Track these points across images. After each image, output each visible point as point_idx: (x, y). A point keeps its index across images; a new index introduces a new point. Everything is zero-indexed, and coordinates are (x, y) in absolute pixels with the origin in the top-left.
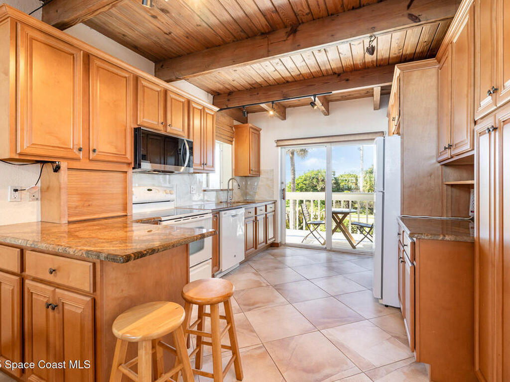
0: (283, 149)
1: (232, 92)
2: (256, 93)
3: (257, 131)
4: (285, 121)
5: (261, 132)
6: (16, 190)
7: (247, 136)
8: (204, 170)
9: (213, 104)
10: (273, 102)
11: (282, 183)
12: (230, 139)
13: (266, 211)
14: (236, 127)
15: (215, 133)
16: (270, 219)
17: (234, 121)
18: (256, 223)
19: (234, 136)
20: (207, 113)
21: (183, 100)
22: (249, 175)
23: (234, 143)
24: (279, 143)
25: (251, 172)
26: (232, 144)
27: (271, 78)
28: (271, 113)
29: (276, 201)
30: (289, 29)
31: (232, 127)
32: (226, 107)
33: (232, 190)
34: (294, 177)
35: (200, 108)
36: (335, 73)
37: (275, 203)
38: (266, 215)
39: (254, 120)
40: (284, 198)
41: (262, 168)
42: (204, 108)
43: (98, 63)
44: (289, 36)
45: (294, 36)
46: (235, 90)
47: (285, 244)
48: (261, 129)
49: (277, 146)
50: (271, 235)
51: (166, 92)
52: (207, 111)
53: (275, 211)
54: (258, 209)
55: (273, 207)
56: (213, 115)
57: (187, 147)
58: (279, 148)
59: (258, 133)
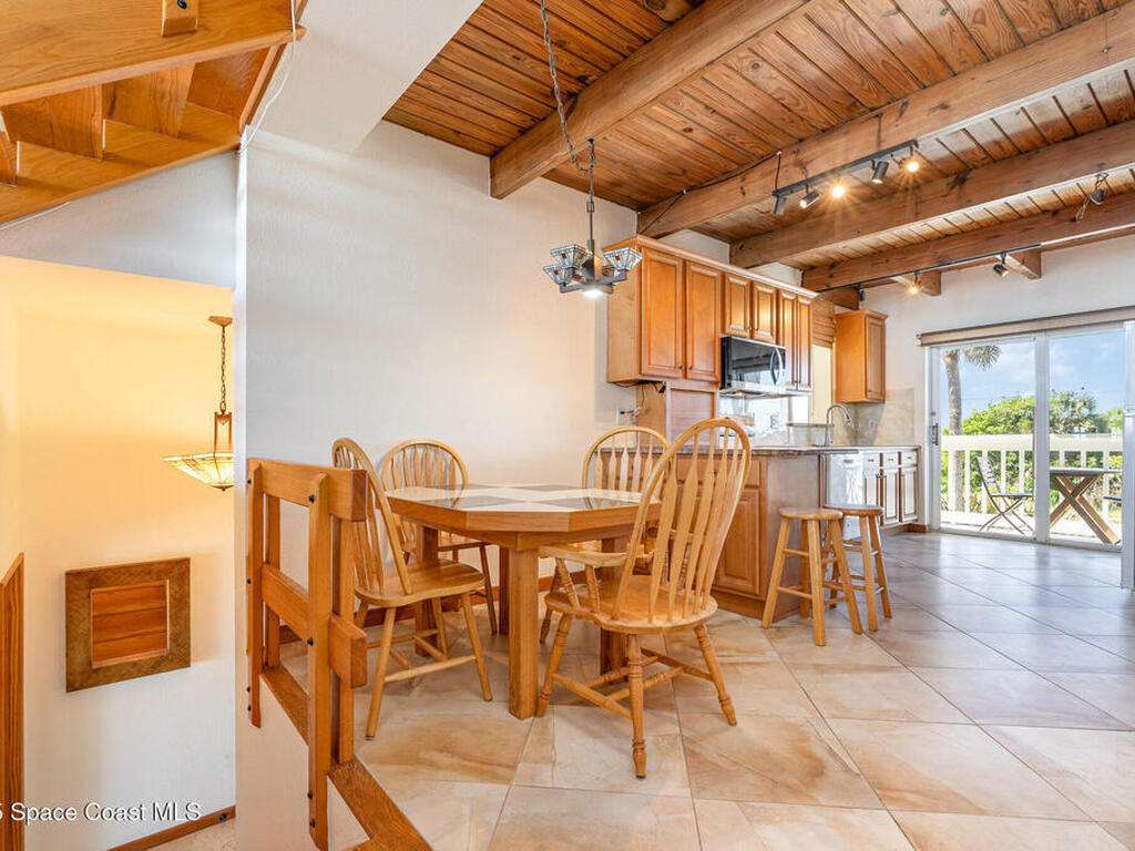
0: (935, 350)
1: (838, 263)
2: (884, 260)
3: (880, 320)
4: (939, 297)
5: (886, 321)
6: (623, 413)
7: (860, 332)
8: (797, 390)
9: (803, 285)
10: (917, 272)
11: (933, 414)
12: (828, 339)
13: (900, 463)
14: (839, 317)
15: (812, 334)
16: (908, 481)
17: (837, 307)
18: (882, 481)
19: (837, 332)
20: (801, 304)
21: (771, 291)
22: (865, 400)
23: (834, 345)
24: (927, 339)
25: (869, 394)
26: (831, 348)
27: (914, 235)
28: (914, 290)
29: (920, 447)
30: (951, 179)
31: (831, 318)
32: (825, 288)
33: (833, 425)
34: (959, 414)
35: (792, 298)
36: (1045, 211)
37: (916, 450)
38: (900, 469)
39: (874, 301)
40: (936, 443)
41: (889, 387)
42: (797, 296)
43: (693, 268)
44: (953, 188)
45: (961, 188)
46: (843, 258)
47: (940, 529)
48: (887, 317)
49: (923, 345)
50: (909, 507)
51: (752, 284)
52: (801, 301)
53: (917, 465)
54: (885, 456)
55: (914, 458)
56: (809, 306)
57: (780, 356)
58: (927, 348)
59: (880, 323)
